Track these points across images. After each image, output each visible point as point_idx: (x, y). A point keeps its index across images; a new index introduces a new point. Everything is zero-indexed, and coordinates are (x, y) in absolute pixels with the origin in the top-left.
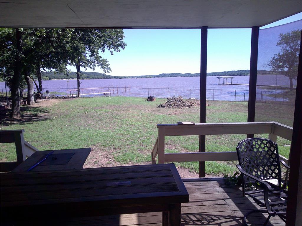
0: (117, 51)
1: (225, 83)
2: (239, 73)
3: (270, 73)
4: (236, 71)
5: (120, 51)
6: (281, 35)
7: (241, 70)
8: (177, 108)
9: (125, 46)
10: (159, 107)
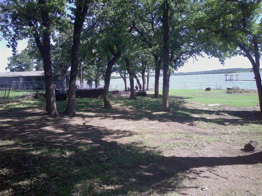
1: (232, 79)
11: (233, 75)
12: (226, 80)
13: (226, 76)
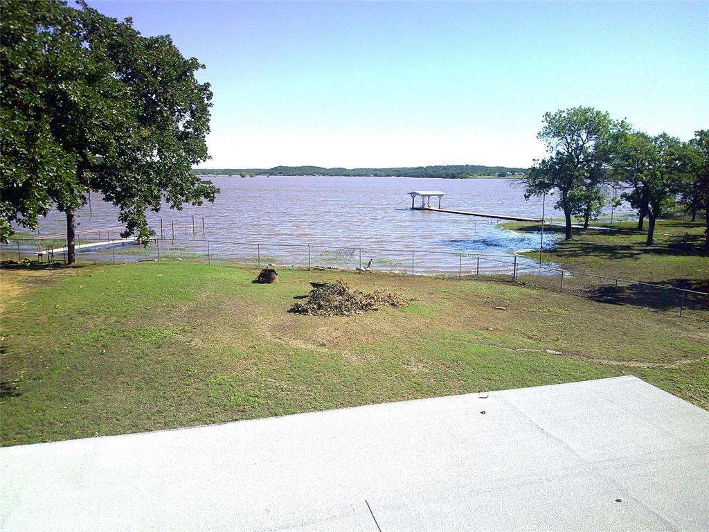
0: (193, 204)
1: (426, 207)
2: (451, 172)
3: (514, 174)
4: (444, 168)
5: (200, 204)
6: (547, 115)
7: (454, 165)
8: (337, 315)
9: (216, 195)
10: (291, 311)
11: (430, 195)
12: (413, 209)
13: (413, 197)
